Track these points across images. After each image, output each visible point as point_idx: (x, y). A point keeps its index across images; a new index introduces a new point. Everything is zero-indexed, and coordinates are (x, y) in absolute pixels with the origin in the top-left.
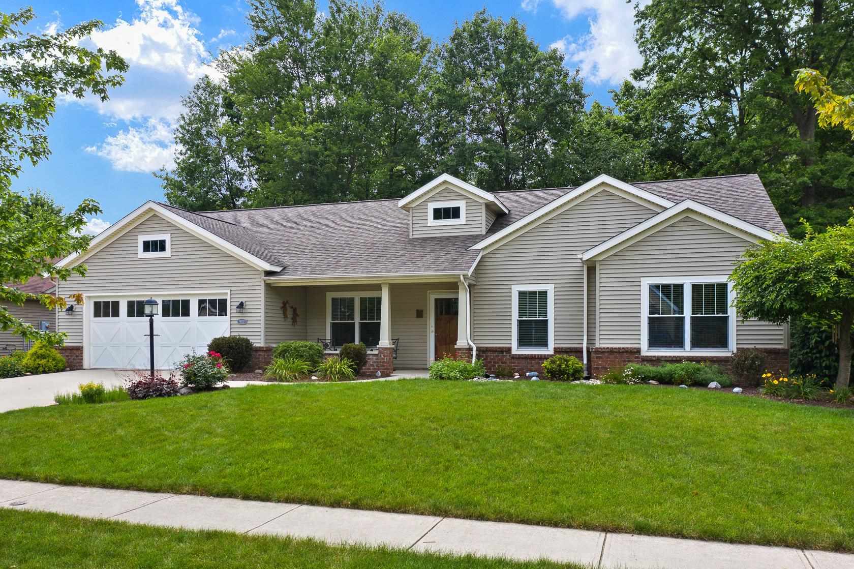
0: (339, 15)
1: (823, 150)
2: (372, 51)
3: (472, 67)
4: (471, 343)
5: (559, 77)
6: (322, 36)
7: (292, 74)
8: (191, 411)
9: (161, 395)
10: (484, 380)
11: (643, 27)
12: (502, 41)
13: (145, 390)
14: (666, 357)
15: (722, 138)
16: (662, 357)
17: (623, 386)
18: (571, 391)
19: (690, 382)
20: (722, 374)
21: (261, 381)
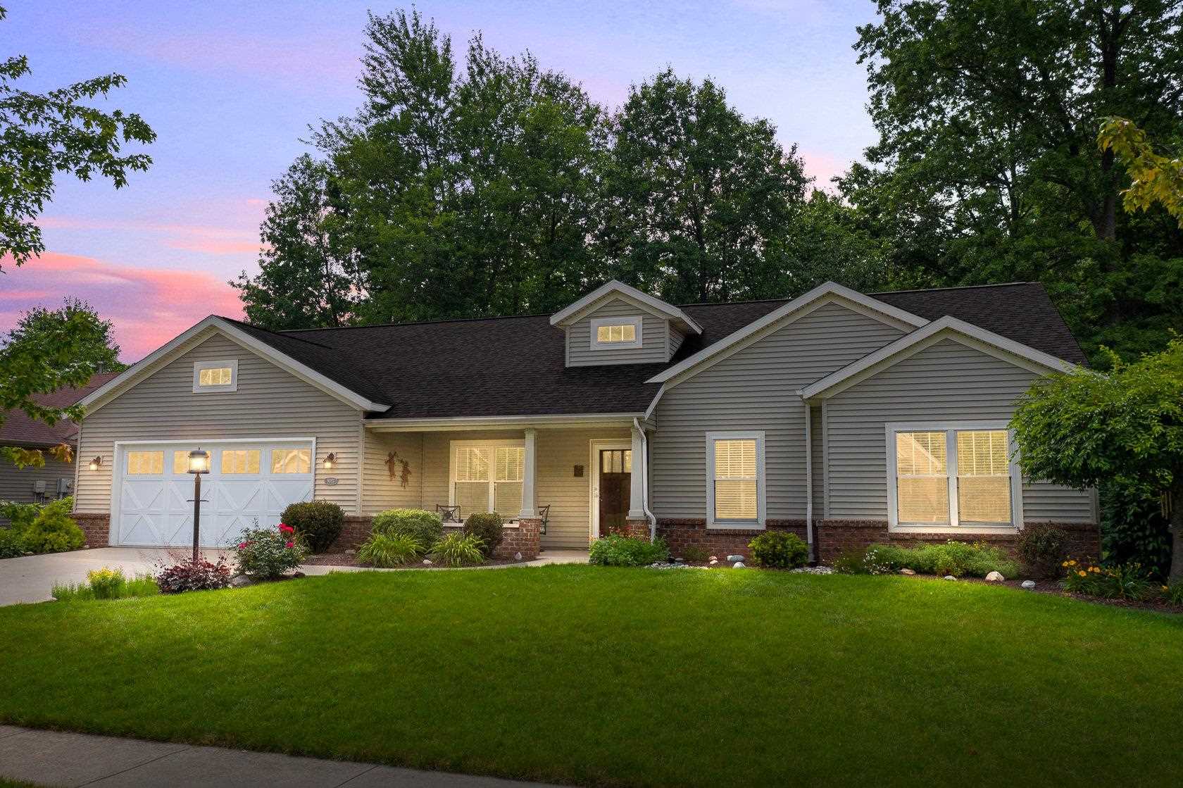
0: (481, 78)
1: (1127, 251)
2: (523, 123)
3: (654, 143)
4: (648, 513)
5: (770, 156)
6: (459, 104)
7: (418, 152)
8: (240, 612)
9: (203, 587)
10: (667, 567)
11: (880, 93)
12: (694, 110)
13: (182, 580)
14: (923, 534)
15: (991, 236)
16: (918, 534)
17: (865, 576)
18: (789, 585)
19: (960, 572)
20: (1004, 559)
21: (352, 565)
